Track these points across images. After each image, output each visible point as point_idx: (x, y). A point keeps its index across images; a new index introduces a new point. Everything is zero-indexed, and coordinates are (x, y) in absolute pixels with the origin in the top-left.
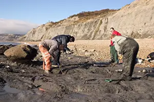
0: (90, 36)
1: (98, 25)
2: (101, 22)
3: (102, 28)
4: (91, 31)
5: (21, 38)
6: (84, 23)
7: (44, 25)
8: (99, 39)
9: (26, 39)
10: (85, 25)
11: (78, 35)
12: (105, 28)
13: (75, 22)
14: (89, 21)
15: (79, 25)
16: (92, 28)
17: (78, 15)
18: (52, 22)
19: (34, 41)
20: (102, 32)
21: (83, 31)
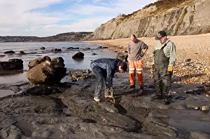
0: (171, 30)
1: (181, 15)
2: (186, 12)
3: (186, 19)
4: (172, 24)
5: (88, 36)
6: (164, 14)
7: (114, 19)
8: (182, 34)
9: (93, 37)
10: (165, 16)
11: (156, 30)
12: (191, 19)
13: (151, 13)
14: (170, 10)
15: (157, 17)
16: (174, 20)
17: (155, 3)
18: (123, 15)
19: (103, 39)
20: (187, 25)
21: (162, 25)
